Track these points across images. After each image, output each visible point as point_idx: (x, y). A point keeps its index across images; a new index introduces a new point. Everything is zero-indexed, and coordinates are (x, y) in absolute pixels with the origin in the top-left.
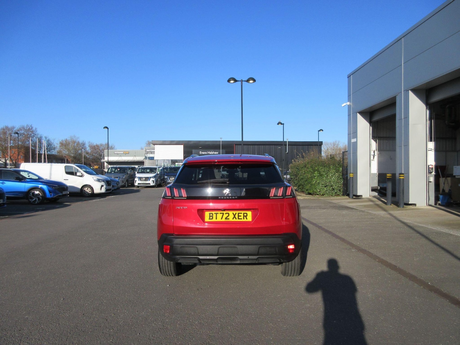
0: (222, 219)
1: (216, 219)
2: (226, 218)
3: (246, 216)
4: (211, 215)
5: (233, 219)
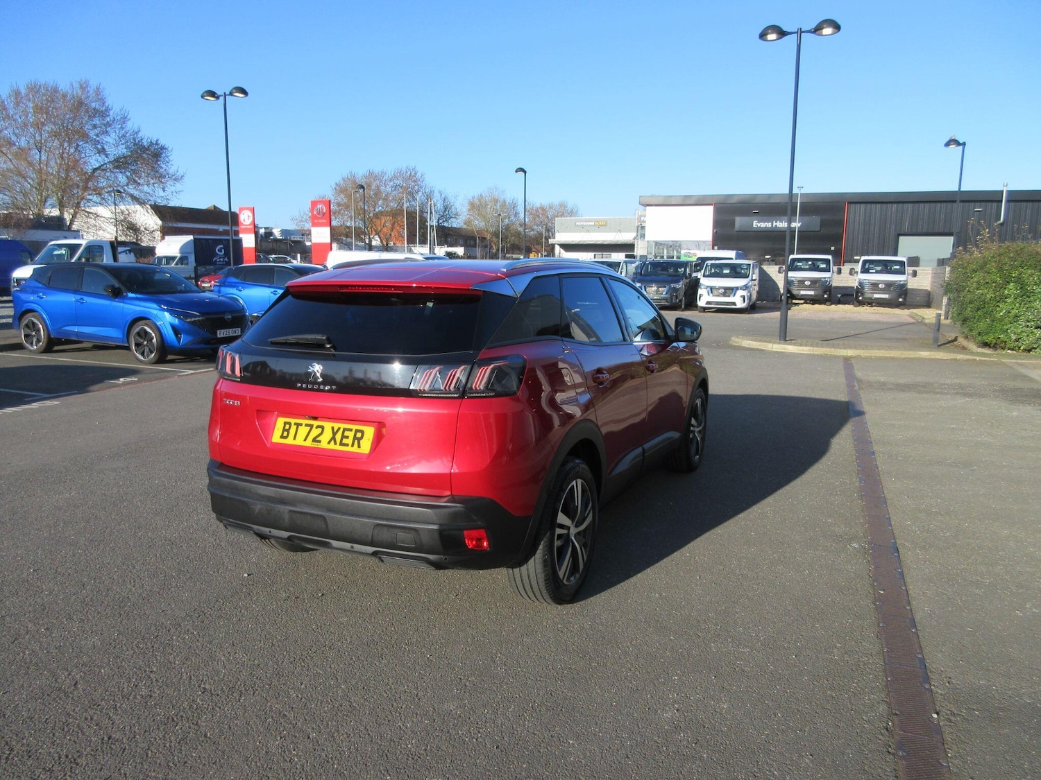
0: (305, 440)
1: (294, 439)
2: (314, 440)
3: (359, 439)
4: (287, 427)
5: (329, 443)
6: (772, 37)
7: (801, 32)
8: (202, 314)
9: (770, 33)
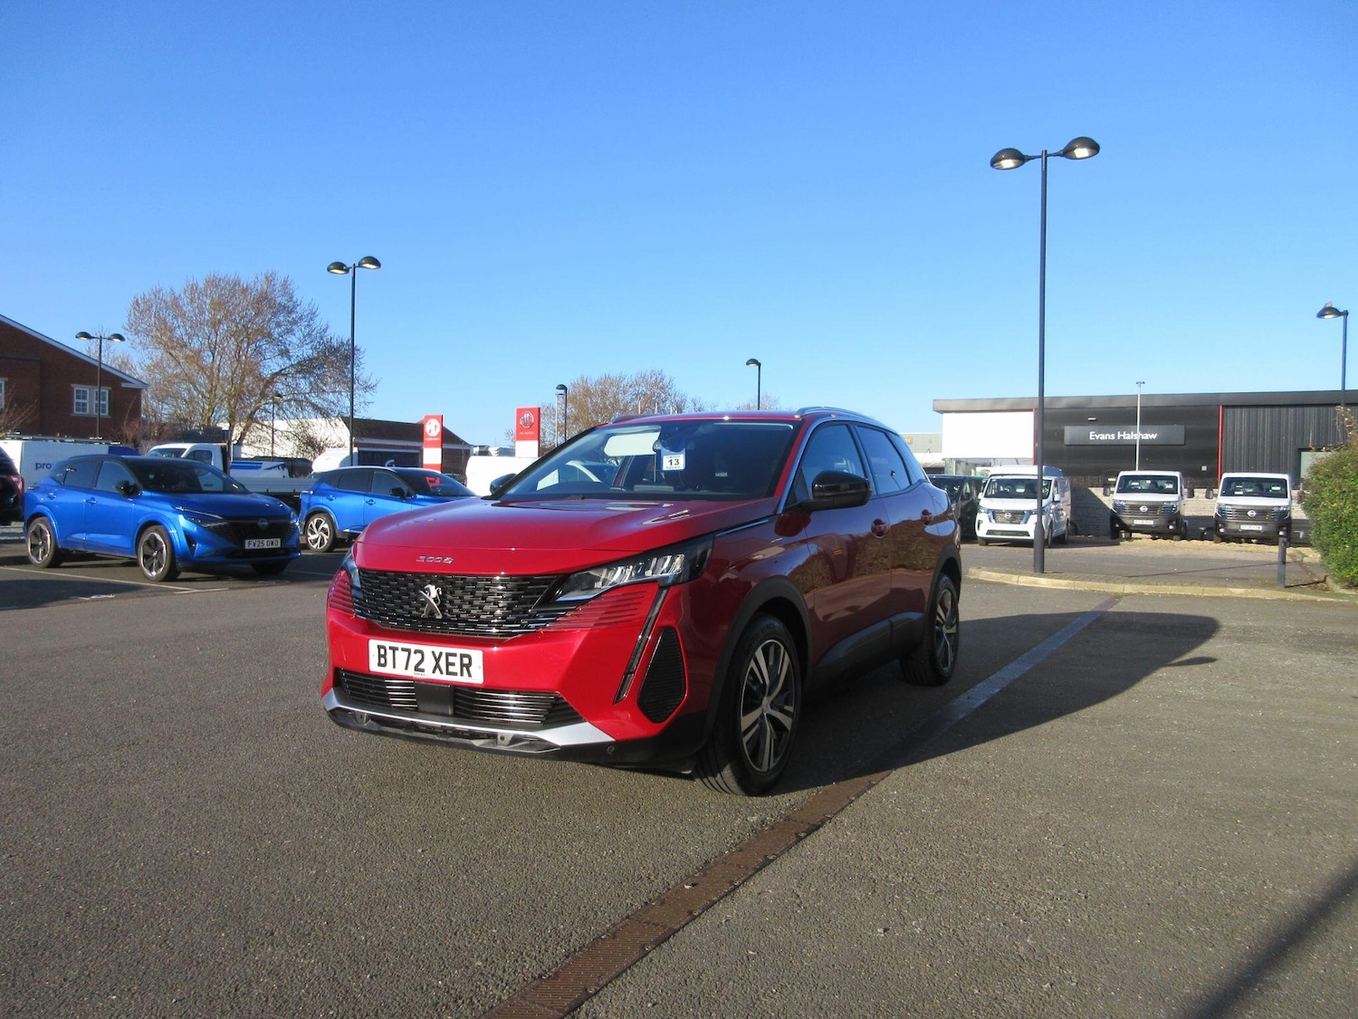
6: (1008, 163)
7: (1047, 156)
8: (225, 518)
9: (1004, 159)
